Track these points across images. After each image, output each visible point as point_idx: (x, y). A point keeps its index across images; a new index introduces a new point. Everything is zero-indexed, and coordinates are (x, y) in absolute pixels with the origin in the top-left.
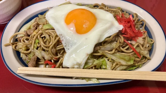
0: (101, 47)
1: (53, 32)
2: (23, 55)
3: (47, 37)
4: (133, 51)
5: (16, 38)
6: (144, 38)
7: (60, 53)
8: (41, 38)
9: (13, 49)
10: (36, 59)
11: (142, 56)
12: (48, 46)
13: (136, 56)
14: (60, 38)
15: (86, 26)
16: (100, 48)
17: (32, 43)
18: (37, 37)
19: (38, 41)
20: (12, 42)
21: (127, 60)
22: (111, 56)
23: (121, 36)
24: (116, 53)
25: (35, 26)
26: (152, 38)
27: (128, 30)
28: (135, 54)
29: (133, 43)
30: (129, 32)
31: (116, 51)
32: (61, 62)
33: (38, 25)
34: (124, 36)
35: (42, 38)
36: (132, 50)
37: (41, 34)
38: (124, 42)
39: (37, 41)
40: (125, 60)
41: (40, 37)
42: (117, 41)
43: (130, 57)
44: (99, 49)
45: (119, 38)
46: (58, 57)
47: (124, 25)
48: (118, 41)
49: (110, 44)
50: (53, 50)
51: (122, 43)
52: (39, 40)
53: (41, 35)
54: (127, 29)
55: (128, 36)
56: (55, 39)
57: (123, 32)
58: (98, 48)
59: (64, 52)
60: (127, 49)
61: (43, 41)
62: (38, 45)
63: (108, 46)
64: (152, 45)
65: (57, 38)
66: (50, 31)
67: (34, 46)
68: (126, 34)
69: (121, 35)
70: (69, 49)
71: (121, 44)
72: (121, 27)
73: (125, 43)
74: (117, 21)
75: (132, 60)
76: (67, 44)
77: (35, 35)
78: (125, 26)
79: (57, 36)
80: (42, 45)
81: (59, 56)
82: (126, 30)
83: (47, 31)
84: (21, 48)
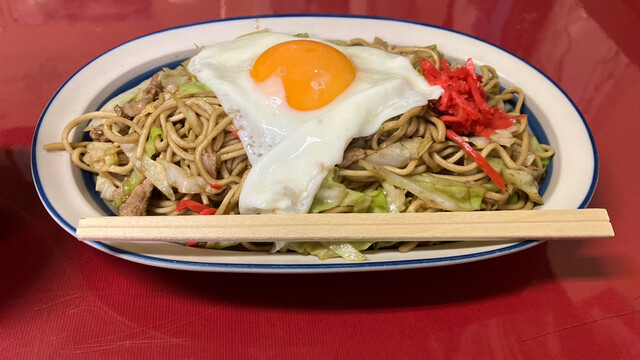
0: (369, 152)
1: (210, 104)
2: (103, 183)
3: (191, 118)
4: (479, 170)
5: (86, 130)
6: (517, 136)
7: (230, 173)
8: (170, 125)
9: (72, 162)
10: (148, 195)
11: (510, 190)
12: (192, 145)
13: (489, 186)
14: (231, 123)
15: (320, 85)
16: (367, 156)
17: (138, 141)
18: (156, 122)
19: (160, 132)
20: (70, 138)
21: (460, 196)
22: (405, 181)
23: (434, 120)
24: (420, 174)
25: (153, 92)
26: (547, 143)
27: (460, 100)
28: (488, 179)
29: (479, 142)
30: (460, 104)
31: (422, 168)
32: (235, 197)
33: (160, 88)
34: (448, 118)
35: (175, 124)
36: (473, 165)
37: (169, 112)
38: (447, 139)
39: (156, 132)
40: (452, 196)
41: (167, 121)
42: (423, 137)
43: (469, 188)
44: (363, 159)
45: (431, 127)
46: (221, 182)
47: (446, 85)
48: (427, 135)
49: (398, 143)
50: (209, 156)
51: (441, 142)
52: (164, 129)
53: (171, 116)
54: (454, 95)
55: (459, 117)
56: (217, 124)
57: (442, 108)
58: (359, 154)
59: (246, 168)
60: (460, 162)
61: (177, 131)
62: (160, 145)
63: (394, 151)
64: (547, 163)
65: (223, 123)
66: (201, 102)
67: (144, 150)
68: (452, 115)
69: (438, 117)
70: (260, 155)
71: (438, 146)
72: (436, 92)
73: (451, 143)
74: (424, 75)
75: (477, 196)
76: (254, 139)
77: (149, 114)
78: (447, 88)
79: (223, 115)
80: (171, 144)
81: (227, 179)
82: (451, 99)
83: (189, 102)
84: (98, 161)
